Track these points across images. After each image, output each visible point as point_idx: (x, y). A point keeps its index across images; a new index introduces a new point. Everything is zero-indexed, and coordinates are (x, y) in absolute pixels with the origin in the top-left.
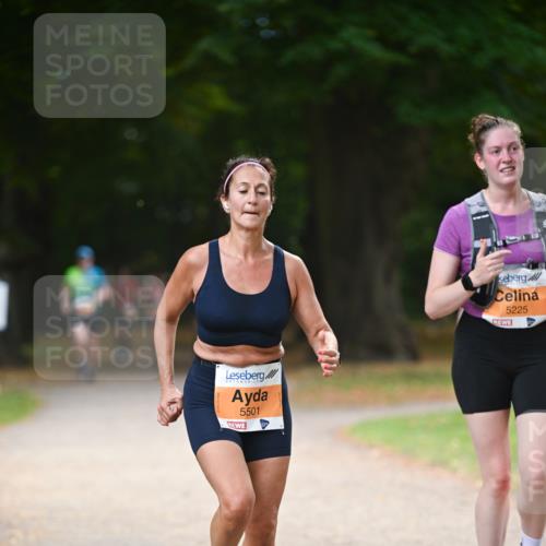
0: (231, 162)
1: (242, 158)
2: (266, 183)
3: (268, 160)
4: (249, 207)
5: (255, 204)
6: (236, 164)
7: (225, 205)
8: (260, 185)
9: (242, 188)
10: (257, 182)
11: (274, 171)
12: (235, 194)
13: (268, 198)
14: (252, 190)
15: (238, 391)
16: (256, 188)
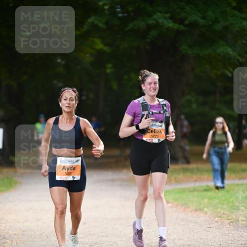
0: (63, 90)
1: (66, 88)
2: (74, 97)
3: (75, 89)
4: (67, 105)
5: (69, 104)
6: (64, 90)
7: (60, 104)
8: (71, 98)
9: (65, 98)
10: (70, 97)
11: (77, 93)
12: (63, 101)
13: (74, 102)
14: (68, 99)
15: (64, 167)
16: (70, 99)
